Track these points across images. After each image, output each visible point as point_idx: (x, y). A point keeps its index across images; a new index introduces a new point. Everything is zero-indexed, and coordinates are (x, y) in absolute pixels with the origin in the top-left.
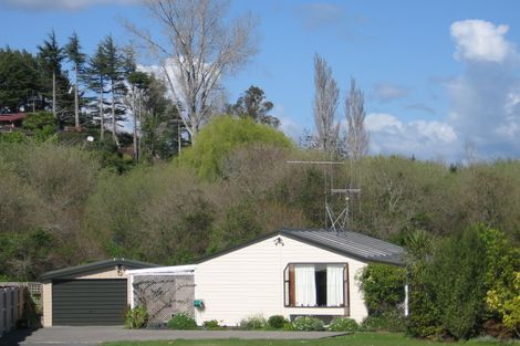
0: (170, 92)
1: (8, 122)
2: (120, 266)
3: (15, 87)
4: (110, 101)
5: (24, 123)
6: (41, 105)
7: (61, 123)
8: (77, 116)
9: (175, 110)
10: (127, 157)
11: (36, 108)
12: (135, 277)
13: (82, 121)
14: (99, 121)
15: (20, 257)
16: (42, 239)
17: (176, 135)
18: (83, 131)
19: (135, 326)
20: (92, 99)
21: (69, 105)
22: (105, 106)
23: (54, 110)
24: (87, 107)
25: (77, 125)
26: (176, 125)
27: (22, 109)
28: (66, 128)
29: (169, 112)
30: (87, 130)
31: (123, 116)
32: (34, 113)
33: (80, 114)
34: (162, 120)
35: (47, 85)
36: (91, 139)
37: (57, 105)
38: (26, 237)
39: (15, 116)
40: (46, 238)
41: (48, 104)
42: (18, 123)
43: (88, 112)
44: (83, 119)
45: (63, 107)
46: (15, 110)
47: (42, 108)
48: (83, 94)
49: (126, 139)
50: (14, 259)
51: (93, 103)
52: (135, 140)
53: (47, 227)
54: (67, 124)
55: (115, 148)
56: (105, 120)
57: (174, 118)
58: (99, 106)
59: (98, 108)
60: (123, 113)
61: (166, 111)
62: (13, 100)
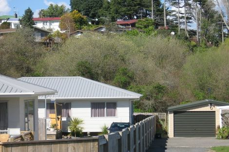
0: (217, 6)
1: (128, 25)
2: (211, 104)
3: (131, 5)
4: (183, 12)
5: (137, 25)
6: (145, 15)
7: (156, 25)
8: (165, 21)
9: (220, 17)
10: (193, 43)
11: (143, 16)
12: (222, 110)
13: (167, 24)
14: (177, 23)
15: (148, 99)
16: (160, 89)
17: (220, 30)
18: (168, 29)
19: (222, 137)
20: (173, 11)
21: (161, 14)
22: (181, 15)
23: (152, 18)
24: (170, 15)
25: (165, 26)
26: (221, 25)
27: (135, 17)
28: (159, 28)
29: (217, 18)
30: (171, 28)
31: (191, 21)
32: (142, 19)
33: (166, 20)
34: (212, 22)
35: (149, 4)
36: (173, 33)
37: (154, 14)
38: (151, 88)
39: (131, 21)
40: (162, 88)
41: (149, 14)
42: (133, 25)
43: (171, 18)
44: (168, 22)
45: (157, 16)
46: (131, 18)
47: (146, 17)
48: (168, 8)
49: (193, 33)
50: (145, 100)
51: (174, 13)
52: (197, 34)
53: (162, 82)
54: (159, 25)
55: (187, 38)
56: (181, 23)
57: (220, 21)
58: (177, 15)
59: (176, 16)
60: (190, 19)
61: (215, 17)
62: (129, 12)
